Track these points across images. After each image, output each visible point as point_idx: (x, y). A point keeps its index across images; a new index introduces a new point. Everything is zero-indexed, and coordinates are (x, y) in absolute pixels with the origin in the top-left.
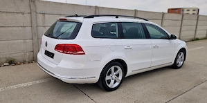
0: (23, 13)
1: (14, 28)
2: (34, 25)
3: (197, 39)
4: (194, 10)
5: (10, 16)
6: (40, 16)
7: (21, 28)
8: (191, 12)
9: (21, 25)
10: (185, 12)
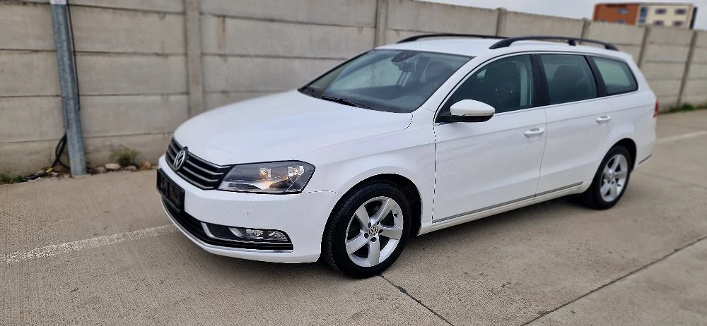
0: (162, 14)
1: (137, 59)
2: (194, 51)
3: (687, 108)
4: (680, 12)
5: (125, 21)
6: (212, 24)
7: (155, 59)
8: (669, 19)
9: (156, 49)
10: (652, 17)
